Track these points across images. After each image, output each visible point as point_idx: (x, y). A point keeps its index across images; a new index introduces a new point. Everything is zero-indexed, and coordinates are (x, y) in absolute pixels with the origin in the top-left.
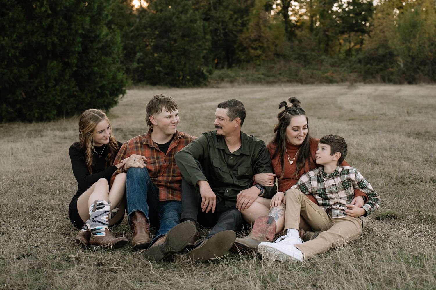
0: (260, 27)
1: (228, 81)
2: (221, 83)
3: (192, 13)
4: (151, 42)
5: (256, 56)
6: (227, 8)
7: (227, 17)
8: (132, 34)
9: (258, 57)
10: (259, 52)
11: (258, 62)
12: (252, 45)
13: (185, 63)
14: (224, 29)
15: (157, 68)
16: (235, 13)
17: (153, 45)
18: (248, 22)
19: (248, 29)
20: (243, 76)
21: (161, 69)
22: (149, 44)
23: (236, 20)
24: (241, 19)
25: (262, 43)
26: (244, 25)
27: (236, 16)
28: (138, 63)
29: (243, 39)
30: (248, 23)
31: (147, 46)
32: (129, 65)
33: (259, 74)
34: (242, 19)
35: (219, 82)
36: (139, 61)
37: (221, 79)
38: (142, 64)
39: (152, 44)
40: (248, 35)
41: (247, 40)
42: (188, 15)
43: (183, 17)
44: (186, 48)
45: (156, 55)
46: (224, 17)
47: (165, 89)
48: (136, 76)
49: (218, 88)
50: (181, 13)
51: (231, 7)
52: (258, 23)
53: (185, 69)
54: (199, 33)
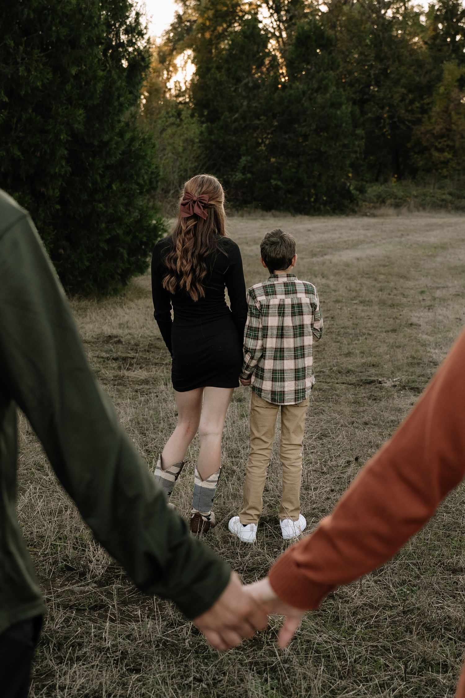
0: (450, 115)
1: (391, 205)
2: (380, 208)
3: (334, 91)
4: (266, 138)
5: (441, 163)
6: (396, 82)
7: (397, 98)
8: (236, 124)
9: (446, 163)
10: (447, 155)
11: (445, 172)
12: (437, 144)
13: (320, 175)
14: (391, 117)
15: (273, 182)
16: (410, 91)
17: (269, 143)
18: (430, 106)
19: (430, 118)
20: (416, 197)
21: (279, 183)
22: (263, 142)
23: (412, 102)
24: (419, 102)
25: (453, 140)
26: (424, 111)
27: (411, 96)
28: (244, 174)
29: (422, 133)
30: (430, 109)
31: (259, 144)
32: (230, 176)
33: (444, 194)
34: (422, 102)
35: (378, 205)
36: (244, 170)
37: (381, 200)
38: (249, 175)
39: (267, 142)
40: (429, 128)
41: (428, 136)
42: (328, 95)
43: (320, 99)
44: (323, 149)
45: (273, 160)
46: (392, 97)
47: (285, 216)
48: (240, 194)
49: (374, 216)
50: (317, 91)
51: (403, 81)
52: (447, 107)
53: (319, 184)
54: (344, 125)
